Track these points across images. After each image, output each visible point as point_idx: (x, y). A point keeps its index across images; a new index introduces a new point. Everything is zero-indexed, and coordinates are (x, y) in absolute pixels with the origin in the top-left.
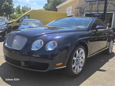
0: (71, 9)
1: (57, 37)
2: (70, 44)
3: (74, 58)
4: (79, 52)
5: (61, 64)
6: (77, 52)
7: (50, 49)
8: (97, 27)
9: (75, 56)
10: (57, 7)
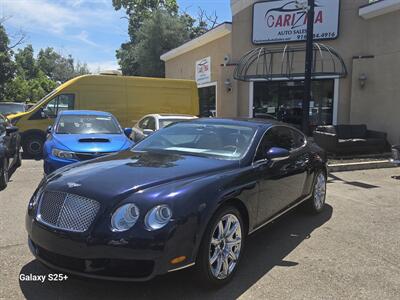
0: (209, 64)
1: (172, 195)
2: (204, 205)
3: (214, 241)
4: (224, 223)
5: (183, 258)
6: (220, 224)
7: (155, 227)
8: (271, 151)
9: (216, 237)
10: (163, 57)
